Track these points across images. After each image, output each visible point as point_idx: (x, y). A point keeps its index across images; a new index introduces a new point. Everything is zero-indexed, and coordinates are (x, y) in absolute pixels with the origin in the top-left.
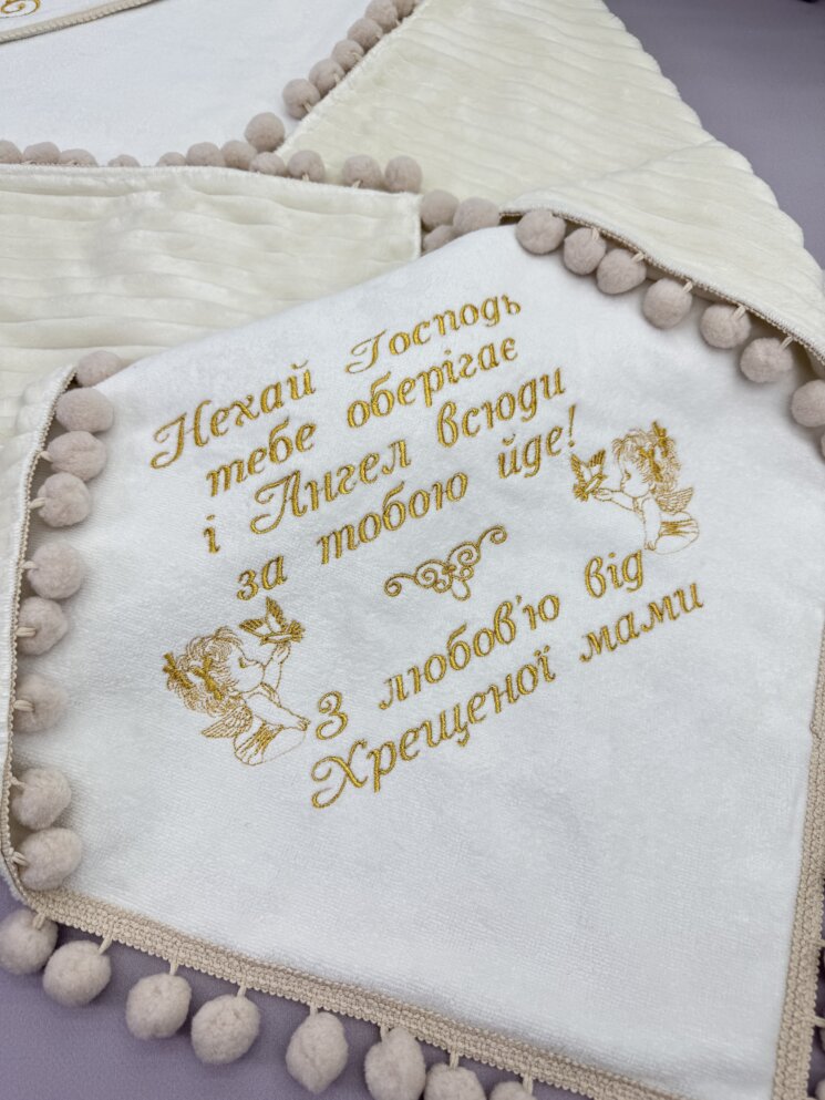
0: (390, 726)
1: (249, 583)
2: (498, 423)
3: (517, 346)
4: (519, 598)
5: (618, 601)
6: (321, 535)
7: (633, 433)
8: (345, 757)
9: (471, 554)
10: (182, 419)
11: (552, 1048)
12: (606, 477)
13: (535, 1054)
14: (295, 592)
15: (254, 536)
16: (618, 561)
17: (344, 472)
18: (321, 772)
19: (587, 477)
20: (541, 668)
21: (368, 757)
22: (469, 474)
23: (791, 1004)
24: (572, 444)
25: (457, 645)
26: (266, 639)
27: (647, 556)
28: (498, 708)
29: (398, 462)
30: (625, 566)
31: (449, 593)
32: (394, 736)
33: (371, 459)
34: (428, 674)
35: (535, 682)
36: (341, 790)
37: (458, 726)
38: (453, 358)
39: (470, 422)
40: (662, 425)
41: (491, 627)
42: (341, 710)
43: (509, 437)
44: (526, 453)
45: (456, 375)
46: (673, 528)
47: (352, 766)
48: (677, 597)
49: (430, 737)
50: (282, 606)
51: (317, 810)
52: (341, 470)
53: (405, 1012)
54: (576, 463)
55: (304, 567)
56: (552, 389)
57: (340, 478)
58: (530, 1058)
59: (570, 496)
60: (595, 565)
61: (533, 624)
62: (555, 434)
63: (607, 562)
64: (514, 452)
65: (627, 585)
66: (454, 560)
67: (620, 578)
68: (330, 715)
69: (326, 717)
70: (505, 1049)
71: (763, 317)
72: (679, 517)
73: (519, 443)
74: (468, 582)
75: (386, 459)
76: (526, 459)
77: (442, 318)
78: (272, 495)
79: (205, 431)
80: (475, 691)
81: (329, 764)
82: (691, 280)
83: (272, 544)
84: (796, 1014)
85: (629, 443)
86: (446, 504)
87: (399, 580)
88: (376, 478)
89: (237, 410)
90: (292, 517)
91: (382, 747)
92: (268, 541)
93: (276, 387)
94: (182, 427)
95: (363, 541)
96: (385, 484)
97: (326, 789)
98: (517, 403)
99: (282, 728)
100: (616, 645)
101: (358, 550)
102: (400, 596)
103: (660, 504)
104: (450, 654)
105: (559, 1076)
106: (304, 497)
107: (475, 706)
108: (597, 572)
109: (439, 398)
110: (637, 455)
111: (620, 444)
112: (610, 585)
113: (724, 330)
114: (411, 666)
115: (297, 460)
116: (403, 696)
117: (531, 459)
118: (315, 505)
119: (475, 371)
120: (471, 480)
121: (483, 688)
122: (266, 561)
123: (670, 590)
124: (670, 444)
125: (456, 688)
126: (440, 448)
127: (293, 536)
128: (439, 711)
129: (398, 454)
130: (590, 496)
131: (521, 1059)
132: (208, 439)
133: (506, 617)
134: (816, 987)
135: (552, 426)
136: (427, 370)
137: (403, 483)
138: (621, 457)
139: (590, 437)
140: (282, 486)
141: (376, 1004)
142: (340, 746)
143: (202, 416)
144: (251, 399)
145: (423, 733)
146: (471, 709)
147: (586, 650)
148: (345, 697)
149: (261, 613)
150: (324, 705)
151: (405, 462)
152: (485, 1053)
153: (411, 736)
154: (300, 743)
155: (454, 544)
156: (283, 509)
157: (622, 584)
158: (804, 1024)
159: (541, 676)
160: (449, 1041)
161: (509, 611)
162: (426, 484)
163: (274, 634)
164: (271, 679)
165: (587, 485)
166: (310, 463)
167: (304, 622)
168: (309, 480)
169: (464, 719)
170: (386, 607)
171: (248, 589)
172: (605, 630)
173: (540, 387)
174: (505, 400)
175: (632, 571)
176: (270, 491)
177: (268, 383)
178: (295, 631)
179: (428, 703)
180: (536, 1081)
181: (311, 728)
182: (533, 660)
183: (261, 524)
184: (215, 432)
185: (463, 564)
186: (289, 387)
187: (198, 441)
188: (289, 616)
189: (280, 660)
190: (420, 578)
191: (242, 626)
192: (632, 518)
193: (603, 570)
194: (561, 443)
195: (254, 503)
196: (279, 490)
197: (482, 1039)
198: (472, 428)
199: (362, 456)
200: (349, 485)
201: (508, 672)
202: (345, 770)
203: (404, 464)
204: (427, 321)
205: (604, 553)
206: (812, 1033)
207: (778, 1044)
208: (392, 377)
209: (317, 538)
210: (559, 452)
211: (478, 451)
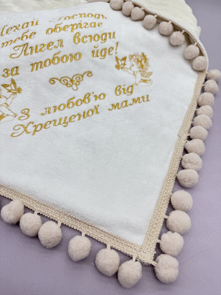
0: (43, 120)
1: (7, 73)
2: (93, 41)
3: (103, 25)
4: (93, 93)
5: (123, 97)
6: (32, 63)
7: (135, 54)
8: (26, 126)
9: (80, 78)
11: (70, 212)
12: (126, 65)
13: (64, 214)
14: (21, 79)
15: (10, 59)
16: (126, 87)
17: (42, 46)
18: (17, 128)
19: (120, 63)
20: (95, 110)
21: (33, 127)
22: (82, 54)
23: (157, 210)
24: (116, 53)
25: (71, 102)
26: (10, 91)
27: (135, 86)
28: (79, 119)
29: (59, 45)
30: (128, 89)
31: (71, 88)
32: (43, 123)
33: (51, 44)
34: (59, 109)
35: (92, 114)
36: (21, 134)
37: (66, 122)
38: (82, 23)
39: (84, 39)
40: (145, 54)
41: (83, 99)
42: (28, 114)
43: (96, 46)
44: (101, 53)
45: (82, 27)
46: (145, 81)
47: (27, 128)
48: (142, 98)
49: (55, 123)
50: (16, 82)
51: (12, 137)
52: (41, 45)
53: (22, 196)
54: (117, 59)
55: (25, 71)
56: (112, 37)
57: (40, 47)
58: (62, 215)
59: (114, 68)
60: (119, 88)
61: (96, 99)
62: (111, 49)
63: (123, 87)
64: (98, 51)
65: (127, 94)
66: (74, 79)
67: (126, 92)
68: (25, 115)
69: (23, 115)
70: (54, 211)
71: (176, 24)
72: (147, 79)
73: (100, 49)
74: (78, 86)
75: (56, 44)
76: (101, 54)
77: (82, 15)
78: (19, 49)
79: (4, 33)
80: (73, 114)
81: (20, 127)
82: (156, 14)
83: (15, 62)
84: (158, 213)
85: (134, 57)
86: (73, 61)
87: (55, 80)
88: (52, 49)
89: (15, 28)
90: (24, 56)
91: (39, 125)
92: (15, 61)
93: (28, 23)
95: (45, 66)
96: (54, 51)
97: (17, 133)
98: (100, 38)
99: (8, 115)
100: (120, 108)
101: (43, 69)
102: (54, 85)
103: (142, 75)
104: (68, 104)
105: (70, 222)
106: (29, 51)
107: (72, 118)
108: (119, 90)
109: (75, 31)
110: (136, 60)
111: (131, 57)
112: (122, 93)
113: (165, 27)
114: (54, 106)
115: (28, 41)
116: (49, 112)
117: (103, 54)
118: (31, 53)
119: (88, 27)
120: (82, 56)
121: (76, 114)
122: (13, 67)
123: (140, 96)
124: (147, 60)
125: (67, 113)
126: (73, 44)
127: (23, 61)
128: (60, 117)
129: (60, 43)
130: (120, 69)
131: (59, 215)
132: (5, 35)
133: (88, 97)
134: (167, 207)
135: (110, 46)
136: (73, 24)
137: (60, 52)
138: (131, 60)
139: (122, 53)
140: (22, 47)
141: (13, 193)
142: (25, 123)
143: (5, 29)
144: (19, 26)
145: (53, 123)
146: (70, 119)
147: (111, 108)
148: (31, 111)
149: (9, 83)
150: (23, 112)
151: (62, 46)
152: (47, 212)
153: (49, 123)
154: (12, 120)
155: (75, 74)
156: (21, 54)
157: (126, 93)
158: (160, 217)
159: (95, 112)
160: (35, 207)
161: (89, 96)
162: (68, 54)
163: (12, 90)
164: (8, 103)
165: (120, 66)
166: (32, 42)
167: (23, 88)
168: (31, 46)
169: (68, 120)
170: (49, 87)
171: (6, 74)
172: (118, 104)
173: (108, 35)
174: (96, 36)
175: (130, 90)
176: (18, 48)
177: (25, 22)
178: (19, 90)
179: (57, 115)
180: (62, 224)
181: (17, 117)
182: (93, 108)
183: (13, 56)
184: (7, 33)
185: (77, 80)
186: (31, 23)
187: (2, 35)
188: (18, 85)
189: (13, 97)
190: (62, 81)
191: (2, 85)
192: (132, 76)
193: (121, 89)
194: (113, 52)
195: (12, 50)
196: (21, 48)
197: (47, 207)
198: (85, 40)
199: (49, 42)
200: (43, 49)
201: (85, 110)
202: (25, 129)
203: (61, 46)
204: (77, 14)
205: (122, 85)
206: (163, 220)
207: (150, 222)
208: (63, 24)
209: (31, 63)
210: (112, 54)
211: (86, 47)
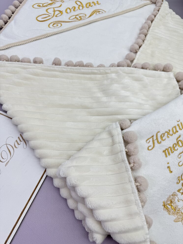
10: (153, 136)
15: (179, 167)
26: (182, 193)
78: (181, 156)
79: (160, 140)
89: (166, 134)
93: (175, 127)
94: (153, 139)
122: (182, 174)
132: (161, 142)
143: (158, 136)
144: (169, 131)
149: (181, 187)
171: (178, 181)
177: (173, 126)
183: (180, 164)
184: (162, 140)
186: (178, 127)
187: (159, 143)
191: (178, 191)
